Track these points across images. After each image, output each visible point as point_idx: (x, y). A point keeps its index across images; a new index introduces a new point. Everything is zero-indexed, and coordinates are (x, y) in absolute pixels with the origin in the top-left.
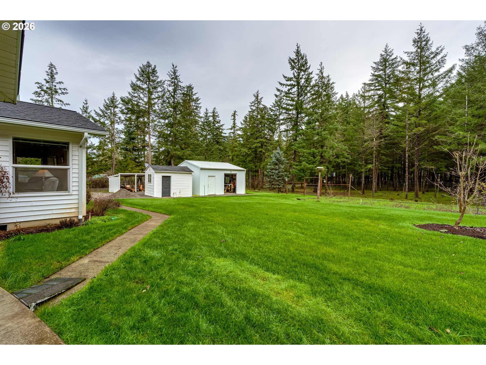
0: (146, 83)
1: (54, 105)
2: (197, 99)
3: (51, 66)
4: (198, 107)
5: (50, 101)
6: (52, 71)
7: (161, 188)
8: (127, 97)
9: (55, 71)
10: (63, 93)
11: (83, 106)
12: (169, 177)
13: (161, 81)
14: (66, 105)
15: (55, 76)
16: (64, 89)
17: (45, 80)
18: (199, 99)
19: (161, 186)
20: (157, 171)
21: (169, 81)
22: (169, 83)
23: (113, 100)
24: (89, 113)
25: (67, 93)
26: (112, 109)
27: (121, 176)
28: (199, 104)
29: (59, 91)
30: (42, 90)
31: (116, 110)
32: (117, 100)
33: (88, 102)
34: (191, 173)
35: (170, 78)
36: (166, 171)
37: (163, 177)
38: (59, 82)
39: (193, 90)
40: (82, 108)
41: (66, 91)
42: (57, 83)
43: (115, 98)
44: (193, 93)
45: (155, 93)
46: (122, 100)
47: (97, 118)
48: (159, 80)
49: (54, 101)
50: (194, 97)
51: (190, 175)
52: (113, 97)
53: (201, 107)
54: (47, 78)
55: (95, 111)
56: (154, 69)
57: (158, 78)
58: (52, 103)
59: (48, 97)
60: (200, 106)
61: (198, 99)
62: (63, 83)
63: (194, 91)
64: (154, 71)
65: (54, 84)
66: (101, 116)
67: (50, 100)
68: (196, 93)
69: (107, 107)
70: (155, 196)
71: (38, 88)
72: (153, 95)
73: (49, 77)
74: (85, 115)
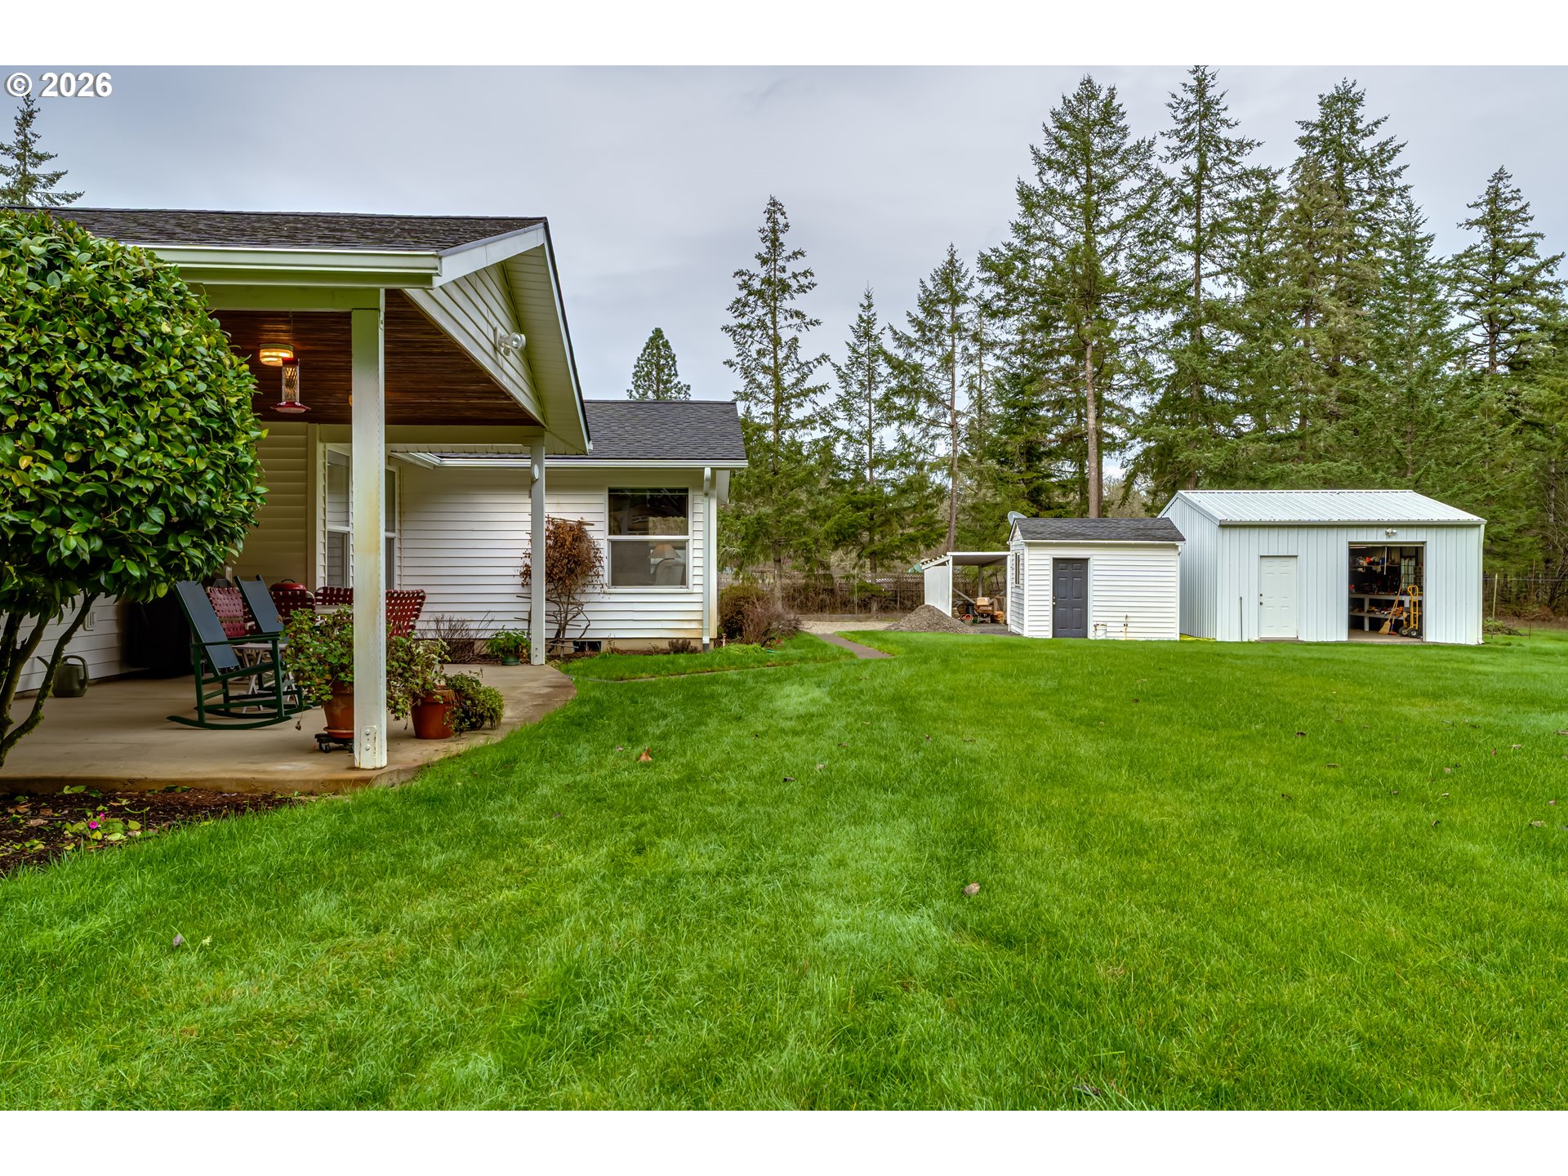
0: (1074, 173)
1: (779, 331)
2: (1382, 151)
3: (775, 207)
4: (1391, 192)
5: (769, 324)
6: (775, 222)
7: (1050, 603)
8: (1009, 246)
9: (781, 220)
10: (802, 289)
11: (860, 316)
12: (1084, 562)
13: (1139, 146)
14: (810, 327)
15: (782, 237)
16: (805, 274)
17: (759, 257)
18: (1396, 150)
19: (1050, 598)
20: (1034, 538)
21: (1177, 132)
22: (1175, 142)
23: (949, 274)
24: (877, 337)
25: (814, 285)
26: (948, 309)
27: (957, 561)
28: (1397, 173)
29: (794, 284)
30: (750, 294)
31: (961, 309)
32: (963, 271)
33: (874, 301)
34: (1176, 547)
35: (1179, 121)
36: (1067, 537)
37: (1056, 561)
38: (794, 253)
39: (1358, 113)
40: (856, 327)
41: (810, 278)
42: (788, 259)
43: (957, 265)
44: (1359, 126)
45: (1108, 208)
46: (985, 263)
47: (900, 354)
48: (1129, 143)
49: (780, 318)
50: (1367, 145)
51: (1172, 553)
52: (951, 262)
53: (1406, 188)
54: (763, 249)
55: (891, 328)
56: (1108, 104)
57: (1125, 136)
58: (775, 329)
59: (764, 311)
60: (1399, 183)
61: (1386, 152)
62: (802, 254)
63: (1366, 114)
64: (1109, 113)
65: (780, 263)
66: (911, 344)
67: (768, 320)
68: (1376, 124)
69: (929, 305)
70: (1027, 633)
71: (741, 287)
72: (1102, 218)
73: (768, 244)
74: (866, 346)
